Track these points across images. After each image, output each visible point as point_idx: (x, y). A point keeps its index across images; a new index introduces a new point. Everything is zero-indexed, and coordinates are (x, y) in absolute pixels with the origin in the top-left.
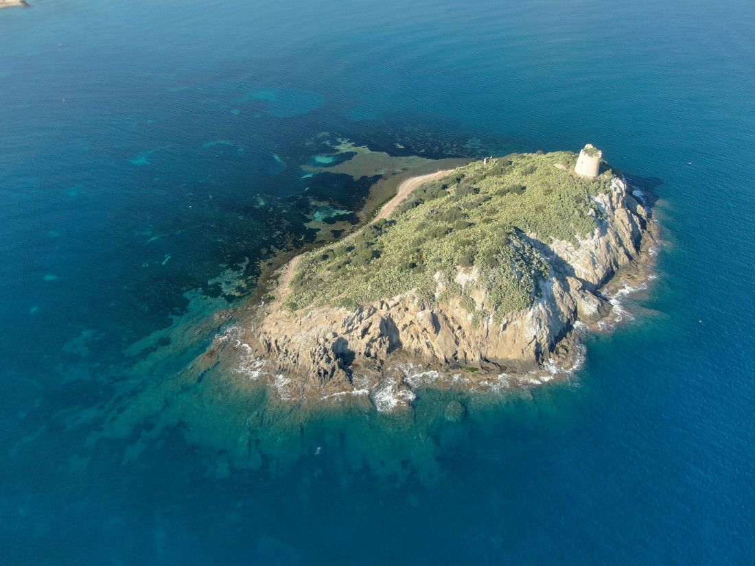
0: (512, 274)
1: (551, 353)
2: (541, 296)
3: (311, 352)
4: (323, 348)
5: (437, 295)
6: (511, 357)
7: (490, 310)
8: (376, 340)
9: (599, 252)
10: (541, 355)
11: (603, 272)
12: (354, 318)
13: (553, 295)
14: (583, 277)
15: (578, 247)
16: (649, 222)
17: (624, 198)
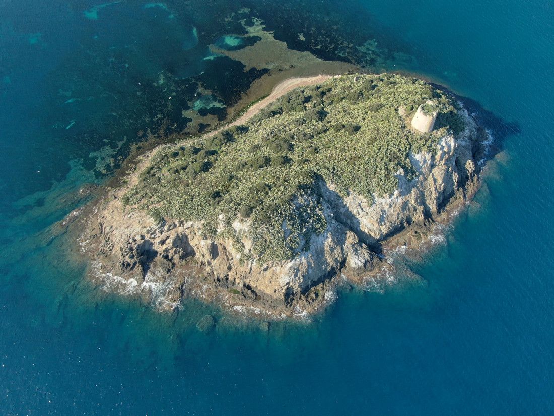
0: (279, 233)
1: (302, 296)
3: (121, 247)
4: (129, 247)
5: (219, 231)
6: (267, 292)
7: (255, 255)
9: (392, 211)
10: (291, 296)
11: (389, 228)
12: (156, 230)
13: (323, 248)
14: (366, 231)
15: (372, 205)
16: (472, 178)
17: (450, 156)
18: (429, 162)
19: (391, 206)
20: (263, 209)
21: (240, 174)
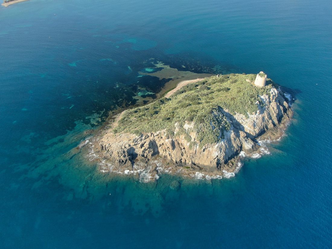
0: (210, 127)
1: (225, 165)
2: (224, 138)
3: (118, 152)
4: (123, 151)
5: (175, 133)
6: (206, 164)
7: (198, 142)
8: (147, 150)
9: (258, 121)
10: (220, 165)
11: (259, 130)
12: (138, 139)
13: (230, 138)
14: (248, 132)
15: (248, 118)
16: (289, 110)
17: (276, 98)
18: (268, 100)
19: (257, 119)
21: (177, 110)
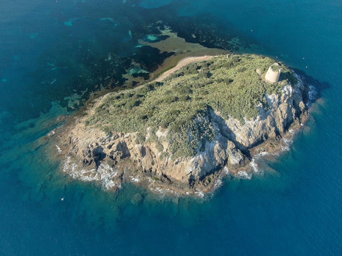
0: (186, 138)
1: (200, 181)
2: (203, 151)
3: (83, 151)
4: (88, 150)
5: (147, 138)
6: (178, 178)
7: (170, 153)
8: (114, 152)
9: (256, 129)
10: (193, 181)
11: (254, 140)
12: (106, 139)
13: (213, 150)
14: (240, 141)
15: (243, 125)
16: (304, 113)
17: (289, 98)
18: (277, 101)
19: (255, 126)
20: (175, 123)
21: (160, 106)
